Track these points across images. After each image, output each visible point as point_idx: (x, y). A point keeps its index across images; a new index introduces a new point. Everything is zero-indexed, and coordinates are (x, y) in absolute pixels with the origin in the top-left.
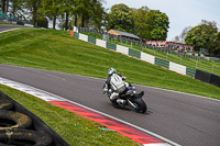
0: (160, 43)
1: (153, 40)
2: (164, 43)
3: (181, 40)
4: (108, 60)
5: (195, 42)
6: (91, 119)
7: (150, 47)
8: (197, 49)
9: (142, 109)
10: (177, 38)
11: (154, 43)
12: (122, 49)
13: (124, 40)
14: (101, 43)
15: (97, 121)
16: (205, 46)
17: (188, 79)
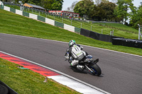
0: (58, 12)
1: (53, 10)
2: (60, 12)
3: (71, 10)
4: (24, 23)
5: (80, 11)
6: (13, 62)
7: (51, 14)
8: (81, 15)
9: (98, 73)
10: (69, 9)
11: (54, 12)
12: (33, 16)
13: (34, 10)
14: (19, 12)
15: (16, 63)
16: (86, 14)
17: (76, 35)
